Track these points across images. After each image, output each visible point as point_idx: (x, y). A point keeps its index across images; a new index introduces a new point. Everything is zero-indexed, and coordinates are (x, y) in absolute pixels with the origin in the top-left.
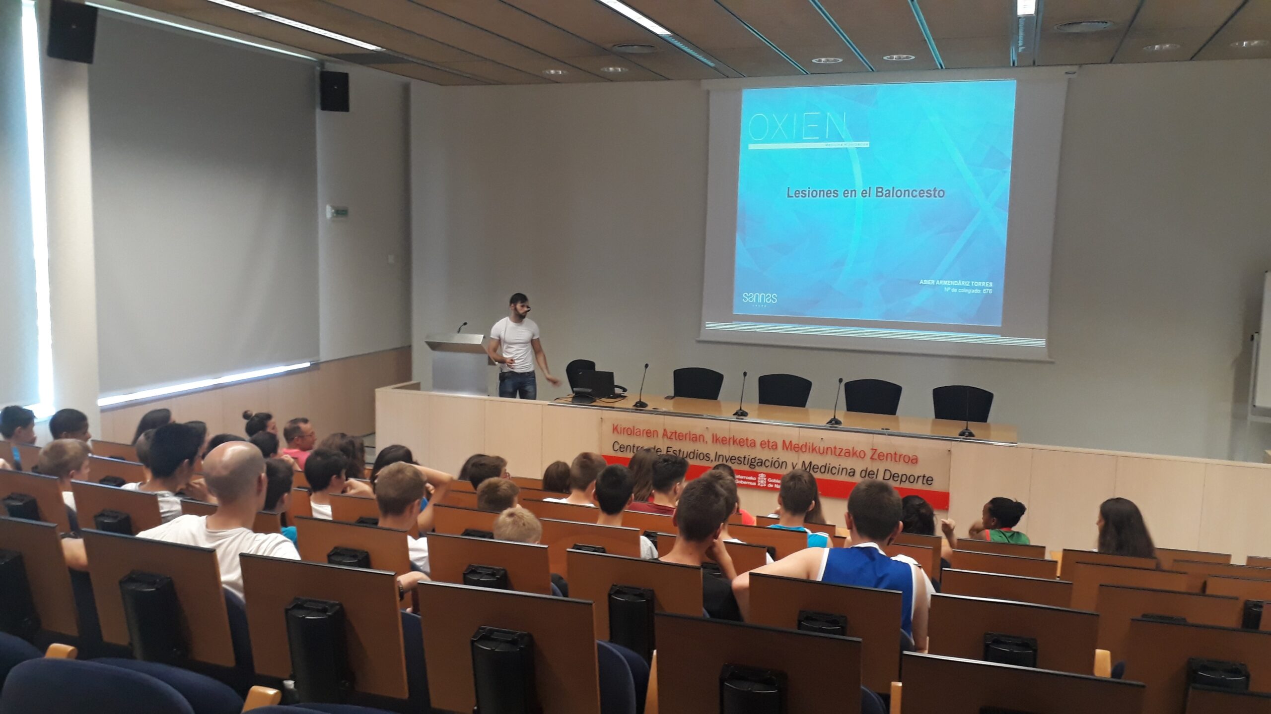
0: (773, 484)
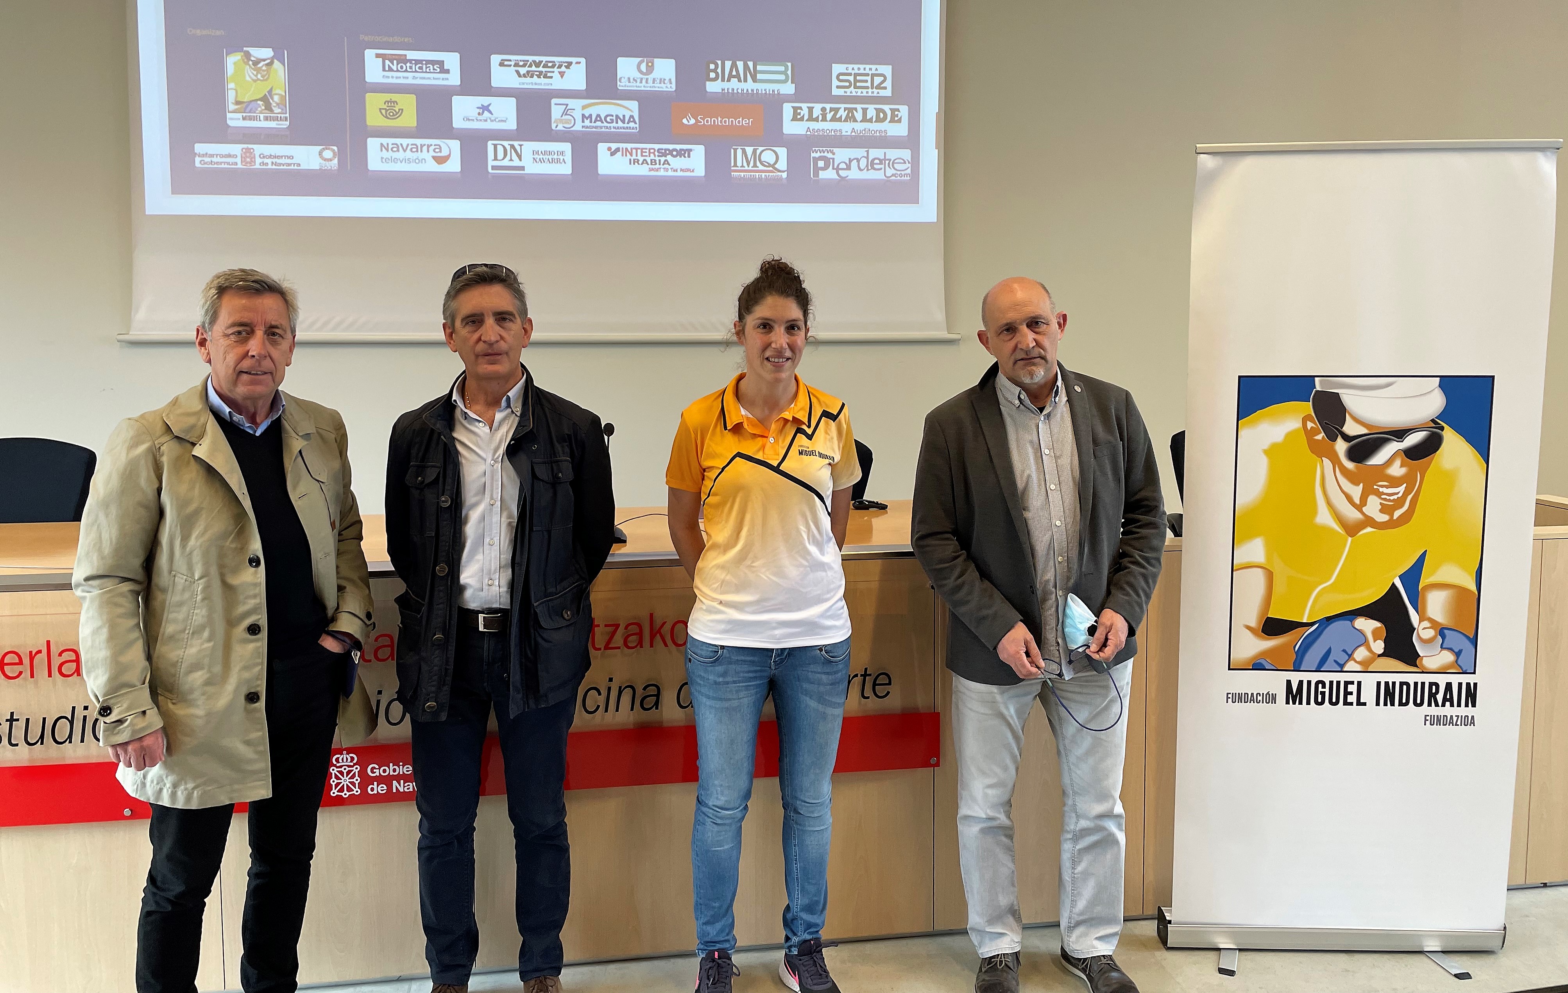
0: (387, 780)
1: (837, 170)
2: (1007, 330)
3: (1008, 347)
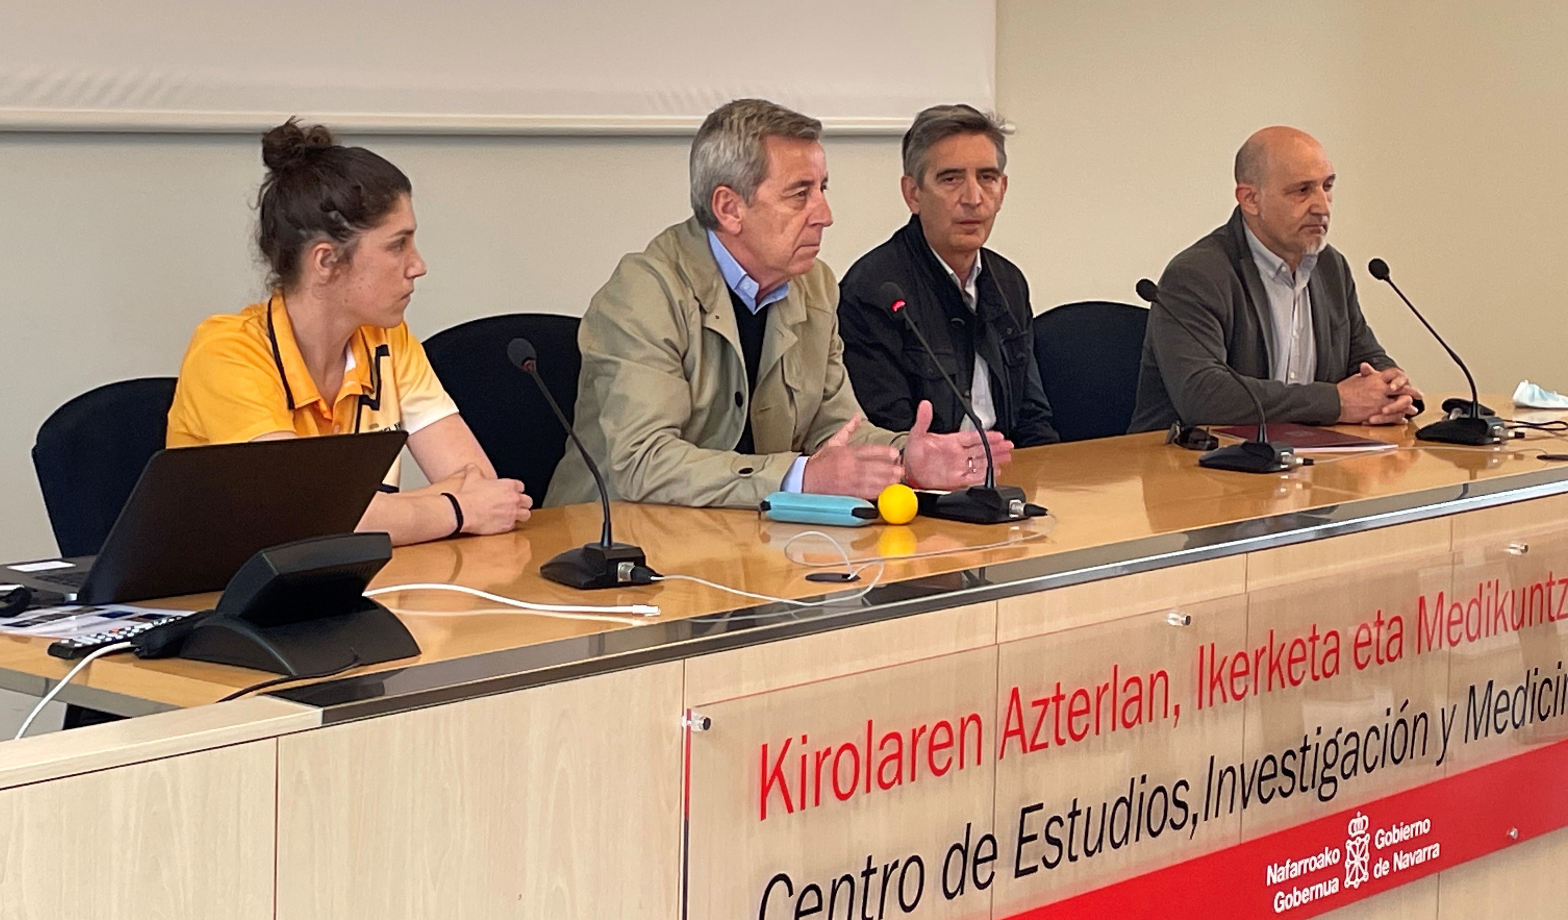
2: (1303, 190)
3: (1299, 210)
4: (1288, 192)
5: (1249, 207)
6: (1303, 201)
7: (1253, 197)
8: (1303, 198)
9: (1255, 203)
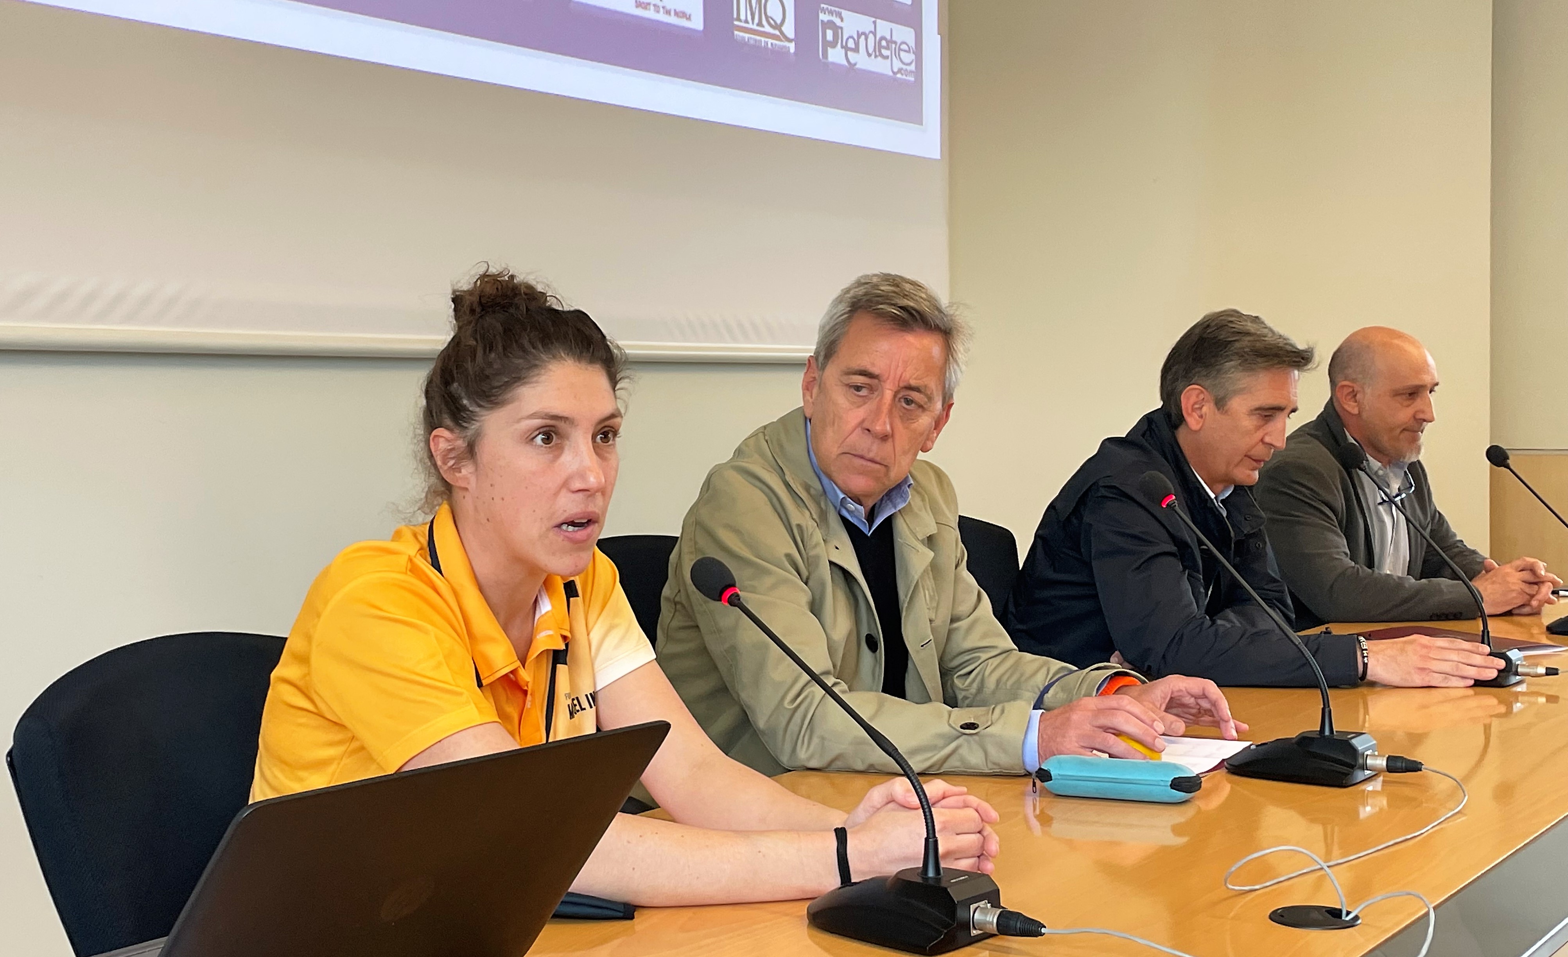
1: (846, 48)
2: (1410, 394)
3: (1404, 415)
4: (1396, 394)
5: (1349, 405)
6: (1408, 406)
7: (1355, 395)
8: (1408, 402)
9: (1356, 401)
